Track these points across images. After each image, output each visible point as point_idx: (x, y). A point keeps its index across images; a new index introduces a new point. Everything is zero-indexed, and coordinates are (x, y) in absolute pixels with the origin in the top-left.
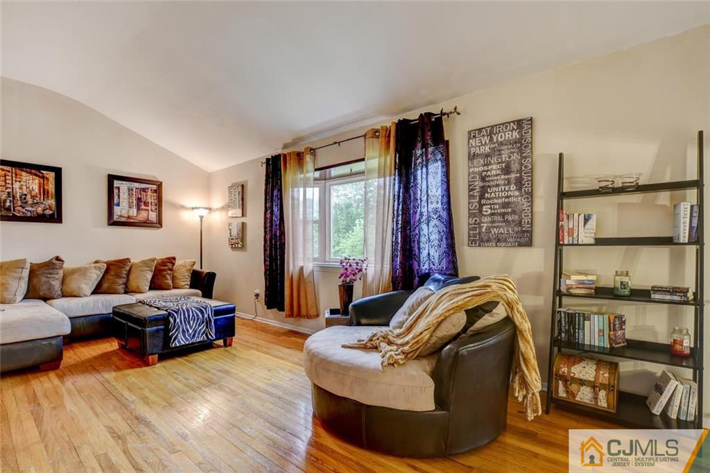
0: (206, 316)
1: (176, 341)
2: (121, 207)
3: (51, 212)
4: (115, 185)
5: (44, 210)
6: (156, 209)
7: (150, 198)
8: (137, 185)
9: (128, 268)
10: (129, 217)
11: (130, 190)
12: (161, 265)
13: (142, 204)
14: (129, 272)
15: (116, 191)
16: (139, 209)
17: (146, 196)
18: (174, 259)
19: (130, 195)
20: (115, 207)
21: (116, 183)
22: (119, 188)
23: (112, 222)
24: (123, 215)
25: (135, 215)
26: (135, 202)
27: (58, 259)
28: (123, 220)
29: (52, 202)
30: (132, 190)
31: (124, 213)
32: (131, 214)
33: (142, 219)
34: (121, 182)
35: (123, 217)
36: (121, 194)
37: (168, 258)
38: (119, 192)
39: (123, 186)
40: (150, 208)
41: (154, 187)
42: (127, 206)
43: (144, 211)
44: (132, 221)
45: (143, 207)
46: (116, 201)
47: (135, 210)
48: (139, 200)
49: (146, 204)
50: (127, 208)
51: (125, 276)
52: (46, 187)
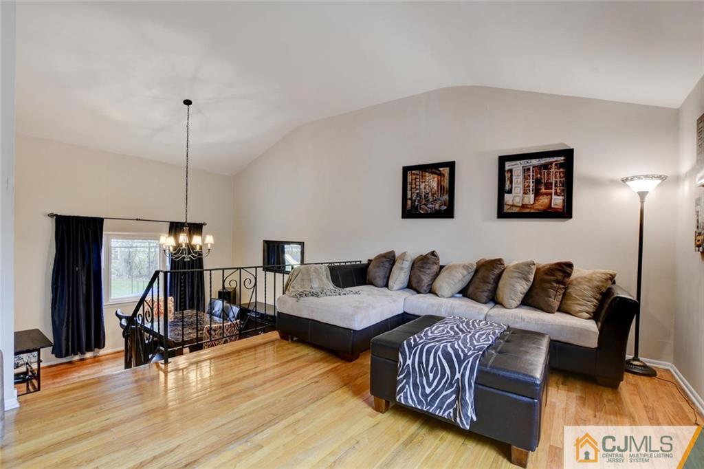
0: (458, 376)
1: (402, 394)
2: (513, 194)
3: (445, 207)
4: (507, 168)
5: (440, 206)
6: (563, 191)
7: (555, 176)
8: (535, 162)
9: (497, 272)
10: (523, 206)
11: (526, 170)
12: (546, 274)
13: (543, 187)
14: (499, 276)
15: (507, 175)
16: (537, 194)
17: (549, 174)
18: (570, 265)
19: (526, 178)
20: (506, 195)
21: (508, 165)
22: (511, 171)
23: (502, 214)
24: (515, 203)
25: (532, 203)
26: (531, 185)
27: (433, 253)
28: (516, 210)
29: (446, 197)
30: (529, 169)
31: (518, 201)
32: (526, 202)
33: (540, 208)
34: (514, 163)
35: (517, 206)
36: (514, 178)
37: (559, 264)
38: (512, 176)
39: (517, 167)
40: (553, 191)
41: (561, 159)
42: (522, 192)
43: (545, 197)
44: (528, 210)
45: (543, 190)
46: (507, 187)
47: (532, 196)
48: (538, 182)
49: (548, 186)
50: (521, 195)
51: (492, 281)
52: (442, 184)
